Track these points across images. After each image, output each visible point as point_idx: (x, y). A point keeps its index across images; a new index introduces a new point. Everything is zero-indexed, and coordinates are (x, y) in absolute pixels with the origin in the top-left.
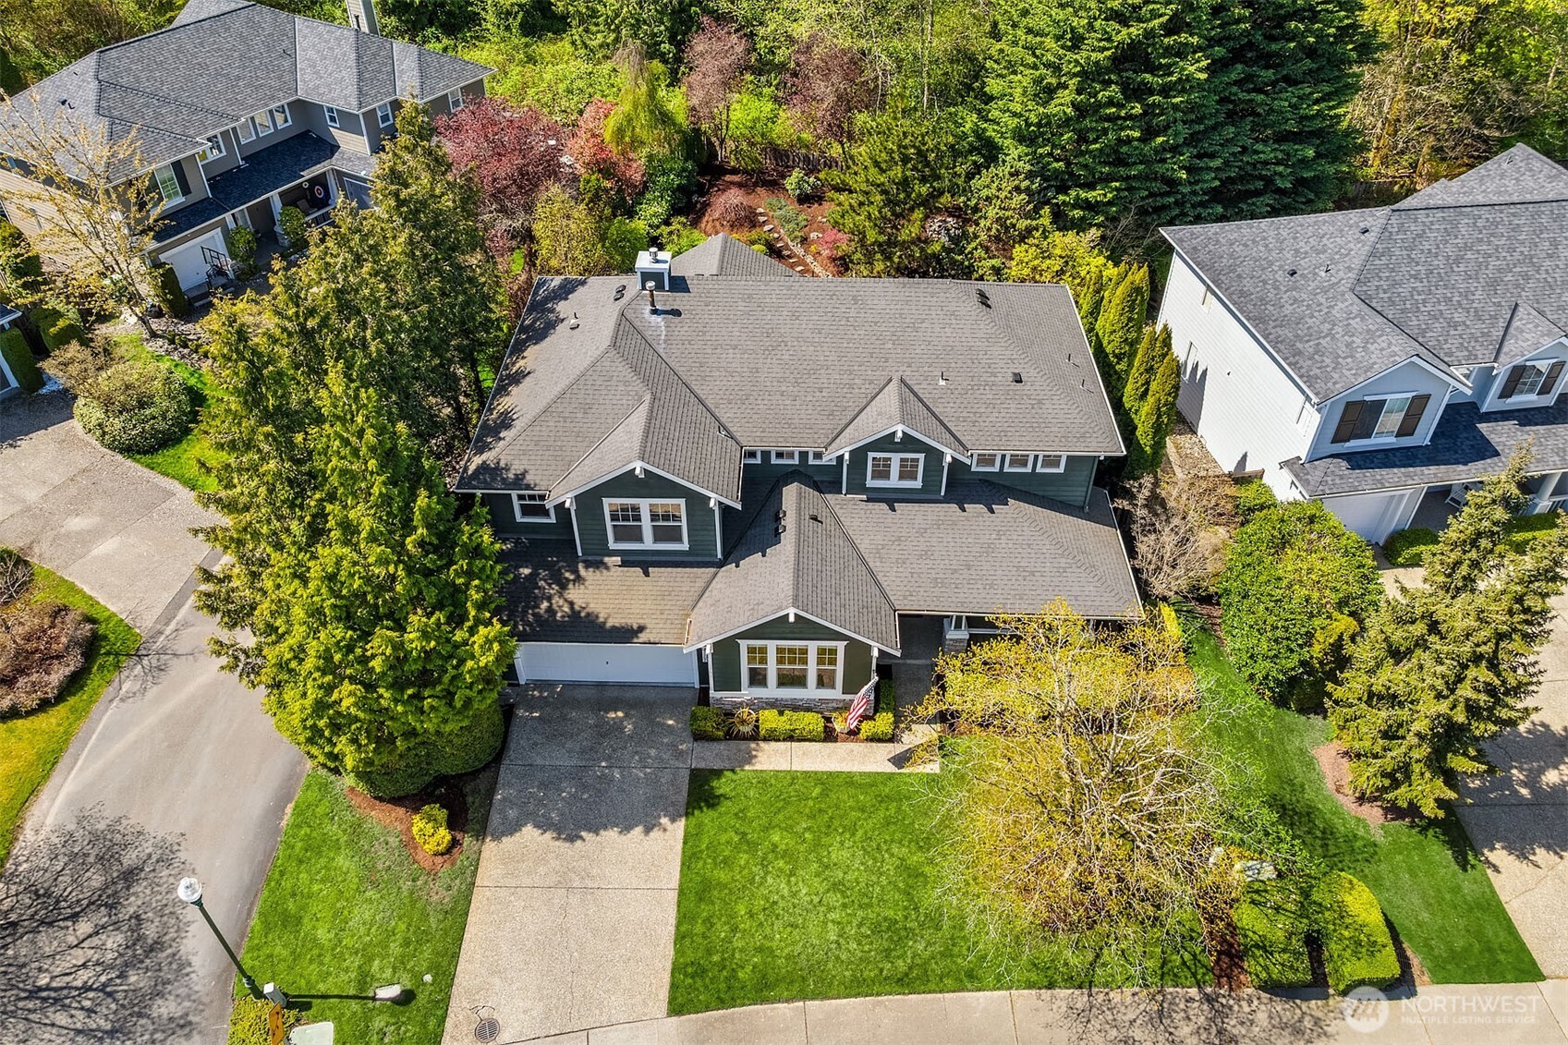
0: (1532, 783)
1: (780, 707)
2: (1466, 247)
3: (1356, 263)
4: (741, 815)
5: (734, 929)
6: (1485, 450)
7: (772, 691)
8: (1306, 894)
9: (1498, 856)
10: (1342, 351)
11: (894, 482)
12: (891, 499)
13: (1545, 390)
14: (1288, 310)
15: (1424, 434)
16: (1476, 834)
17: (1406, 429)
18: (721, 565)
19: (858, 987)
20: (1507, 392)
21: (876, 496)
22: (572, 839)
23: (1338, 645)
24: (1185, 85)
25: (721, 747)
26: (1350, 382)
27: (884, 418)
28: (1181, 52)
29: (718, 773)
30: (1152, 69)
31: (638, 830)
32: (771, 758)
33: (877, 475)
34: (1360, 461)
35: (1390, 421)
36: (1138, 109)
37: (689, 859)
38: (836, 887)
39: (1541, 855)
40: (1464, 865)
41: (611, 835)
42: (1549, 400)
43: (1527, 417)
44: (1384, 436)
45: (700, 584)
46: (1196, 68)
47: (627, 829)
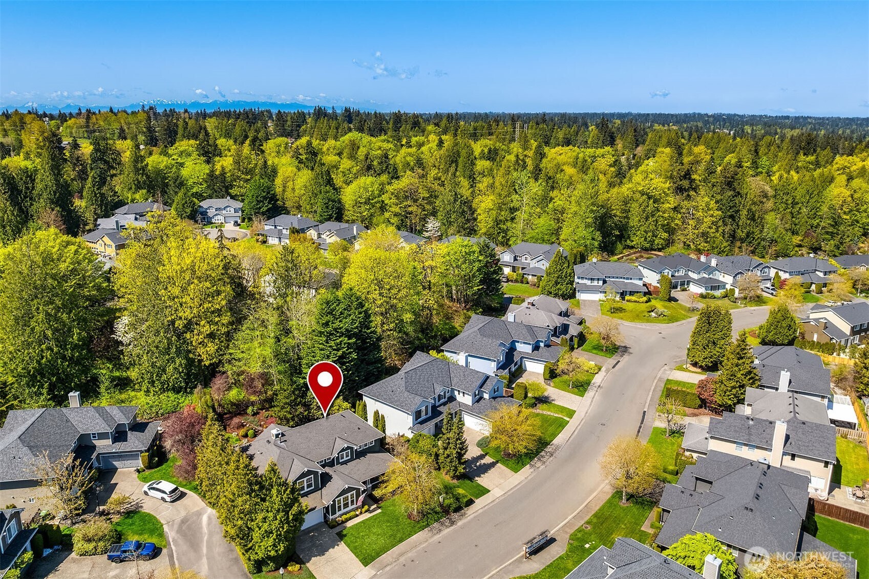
0: (476, 466)
1: (345, 513)
2: (420, 376)
3: (404, 385)
4: (352, 534)
5: (366, 550)
6: (441, 413)
7: (343, 511)
8: (453, 494)
9: (476, 478)
10: (410, 402)
11: (345, 459)
12: (345, 463)
13: (445, 398)
14: (396, 399)
15: (430, 414)
16: (472, 477)
17: (426, 414)
18: (321, 489)
19: (393, 546)
20: (439, 401)
21: (342, 463)
22: (324, 555)
23: (436, 453)
24: (353, 360)
25: (338, 527)
26: (414, 408)
27: (341, 445)
28: (350, 353)
29: (342, 531)
30: (345, 358)
31: (336, 547)
32: (349, 524)
33: (341, 459)
34: (422, 423)
35: (423, 413)
36: (345, 367)
37: (348, 546)
38: (378, 535)
39: (482, 475)
40: (472, 482)
41: (331, 550)
42: (446, 399)
43: (444, 404)
44: (423, 417)
45: (320, 494)
46: (354, 356)
47: (333, 548)
